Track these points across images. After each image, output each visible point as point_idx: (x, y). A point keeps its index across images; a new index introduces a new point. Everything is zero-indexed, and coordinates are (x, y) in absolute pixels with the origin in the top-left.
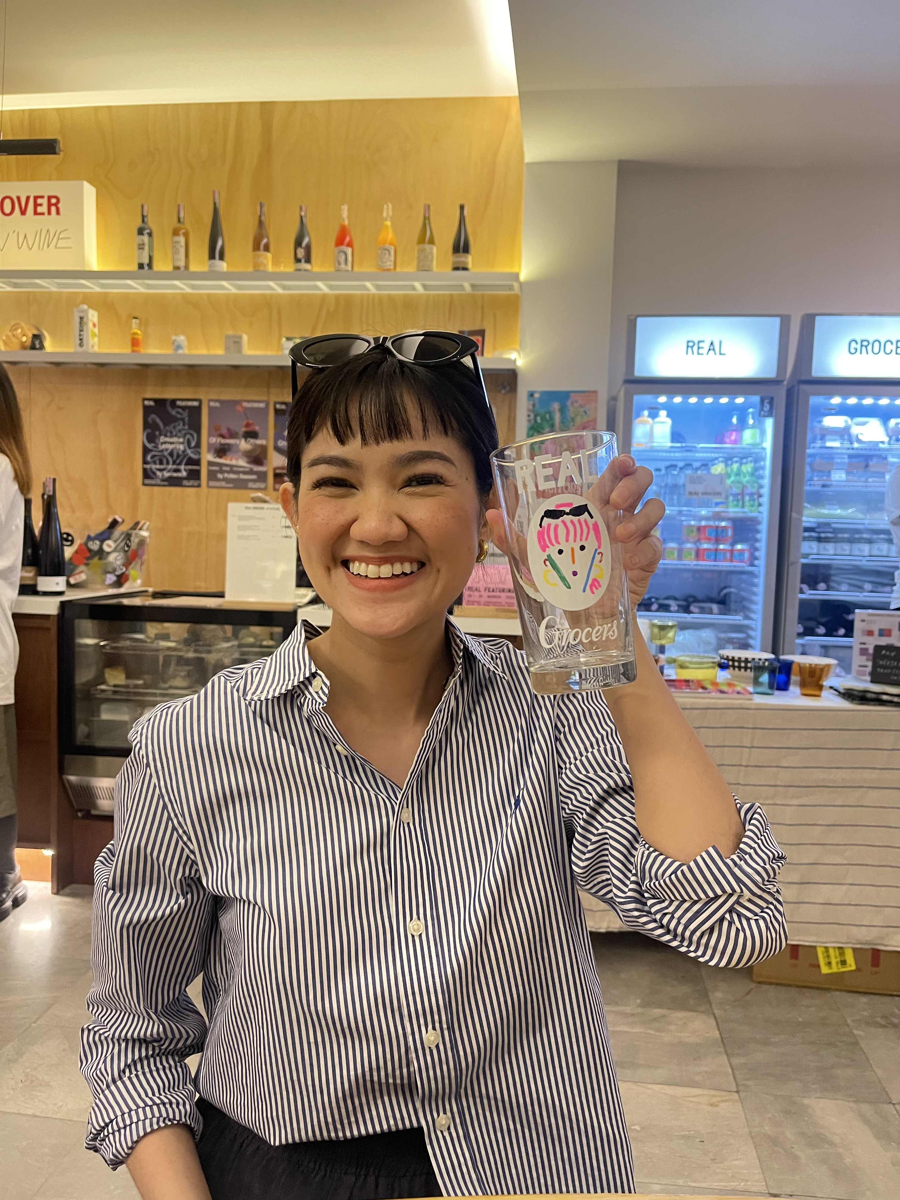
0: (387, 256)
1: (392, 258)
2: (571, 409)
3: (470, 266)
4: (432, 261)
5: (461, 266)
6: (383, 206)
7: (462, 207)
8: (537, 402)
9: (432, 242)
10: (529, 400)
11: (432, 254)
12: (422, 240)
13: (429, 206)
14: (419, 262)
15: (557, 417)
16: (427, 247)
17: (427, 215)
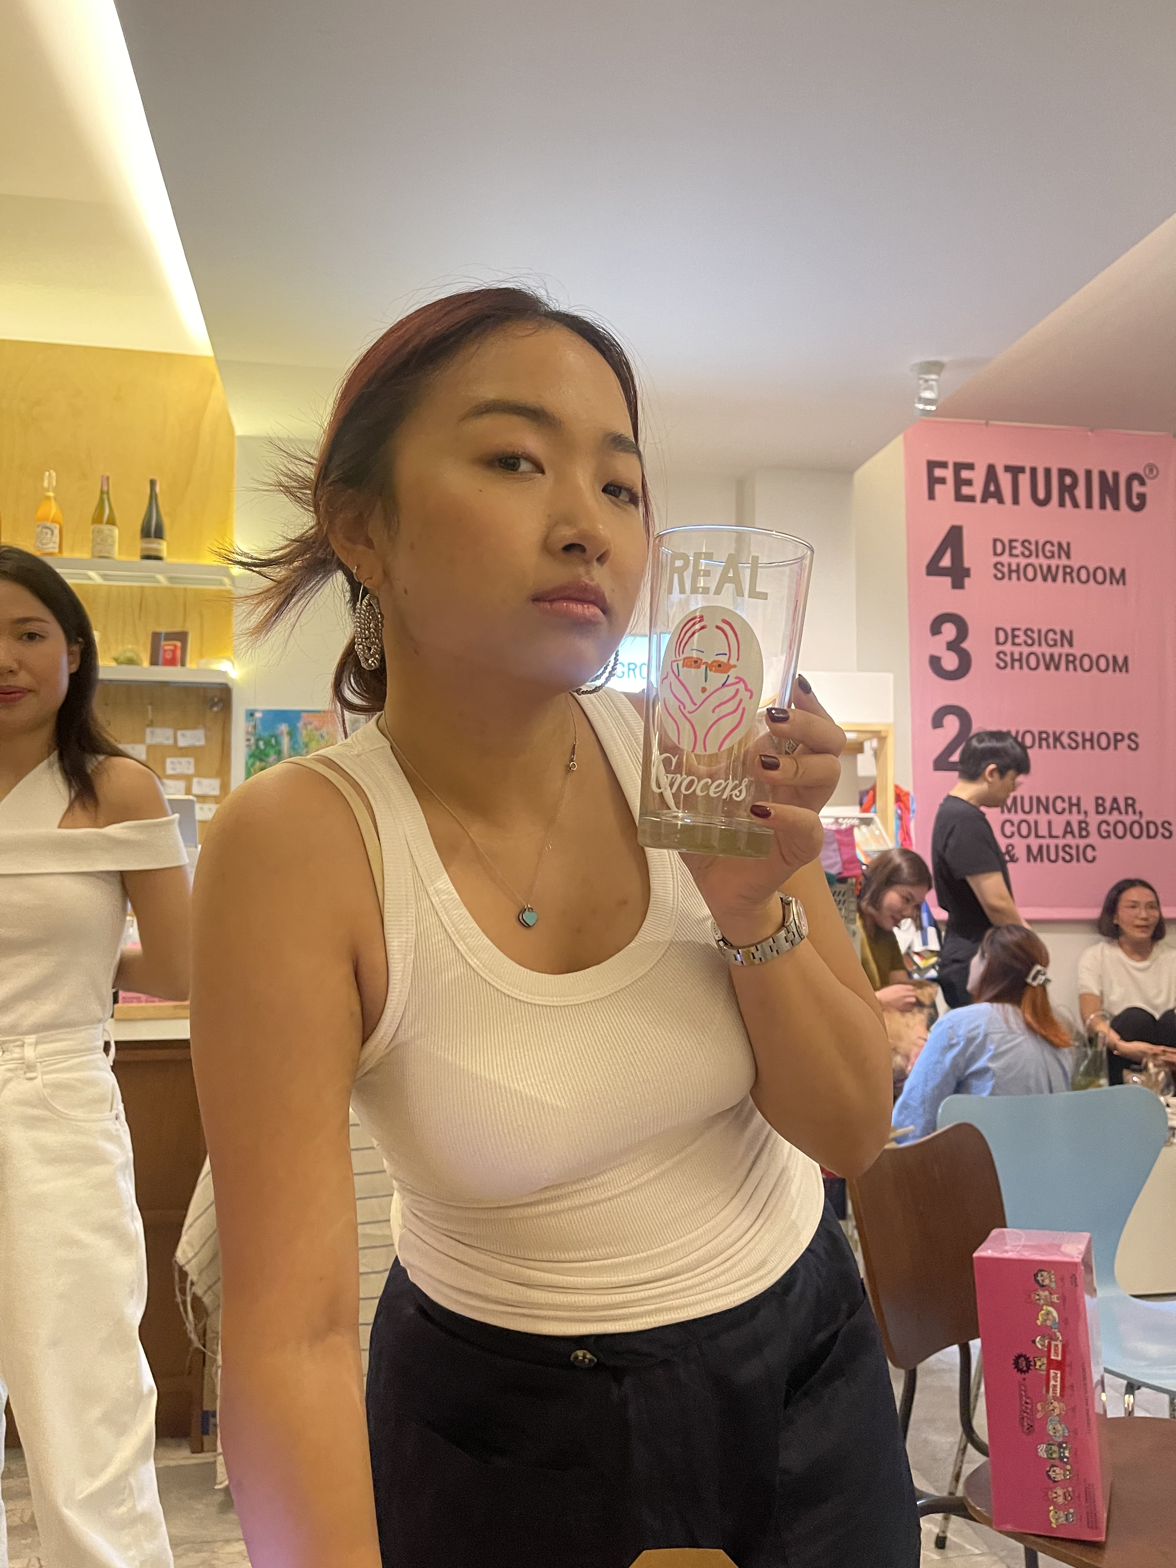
0: (49, 536)
1: (57, 539)
2: (304, 732)
3: (164, 554)
4: (112, 545)
5: (153, 553)
6: (43, 474)
7: (153, 483)
8: (258, 722)
9: (112, 522)
10: (247, 720)
11: (112, 537)
12: (97, 519)
13: (108, 478)
14: (93, 546)
15: (285, 741)
16: (105, 528)
17: (105, 489)
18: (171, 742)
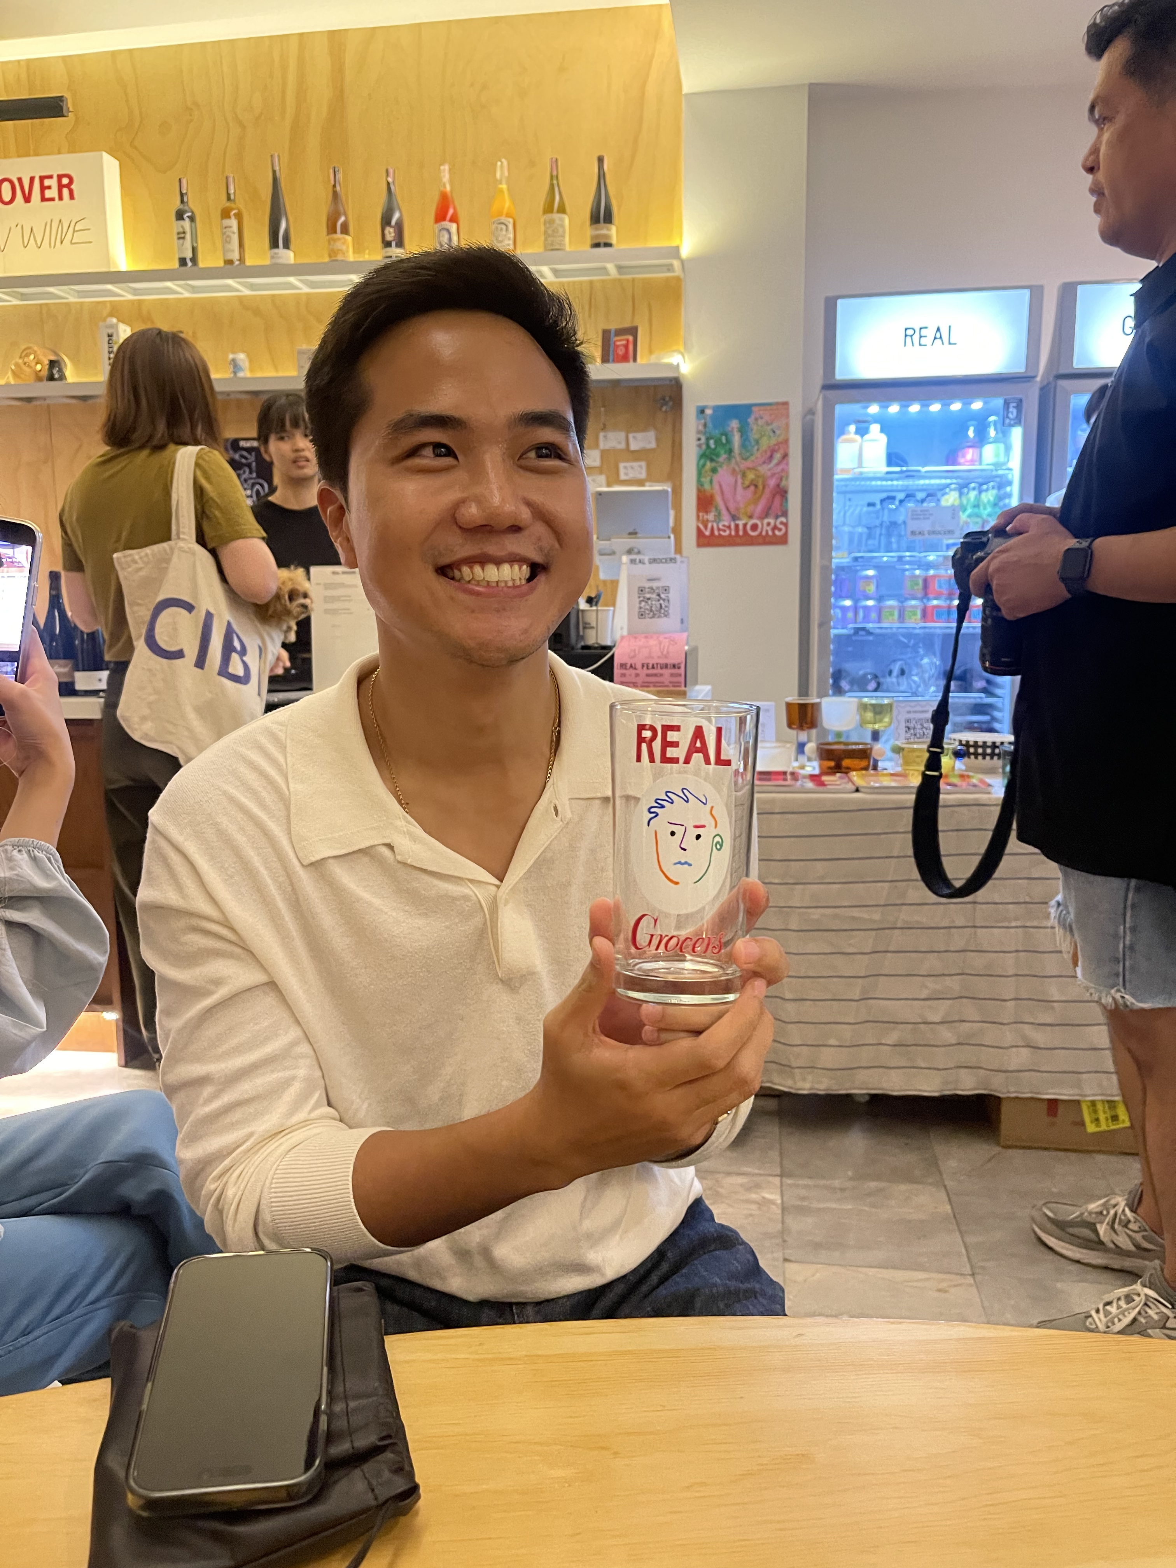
0: (504, 233)
1: (511, 236)
2: (755, 427)
3: (614, 241)
4: (563, 236)
5: (602, 241)
6: (496, 164)
7: (601, 160)
8: (708, 419)
9: (562, 210)
10: (698, 418)
11: (563, 226)
12: (549, 208)
13: (557, 160)
14: (546, 239)
15: (736, 439)
16: (556, 216)
17: (555, 173)
18: (623, 446)
